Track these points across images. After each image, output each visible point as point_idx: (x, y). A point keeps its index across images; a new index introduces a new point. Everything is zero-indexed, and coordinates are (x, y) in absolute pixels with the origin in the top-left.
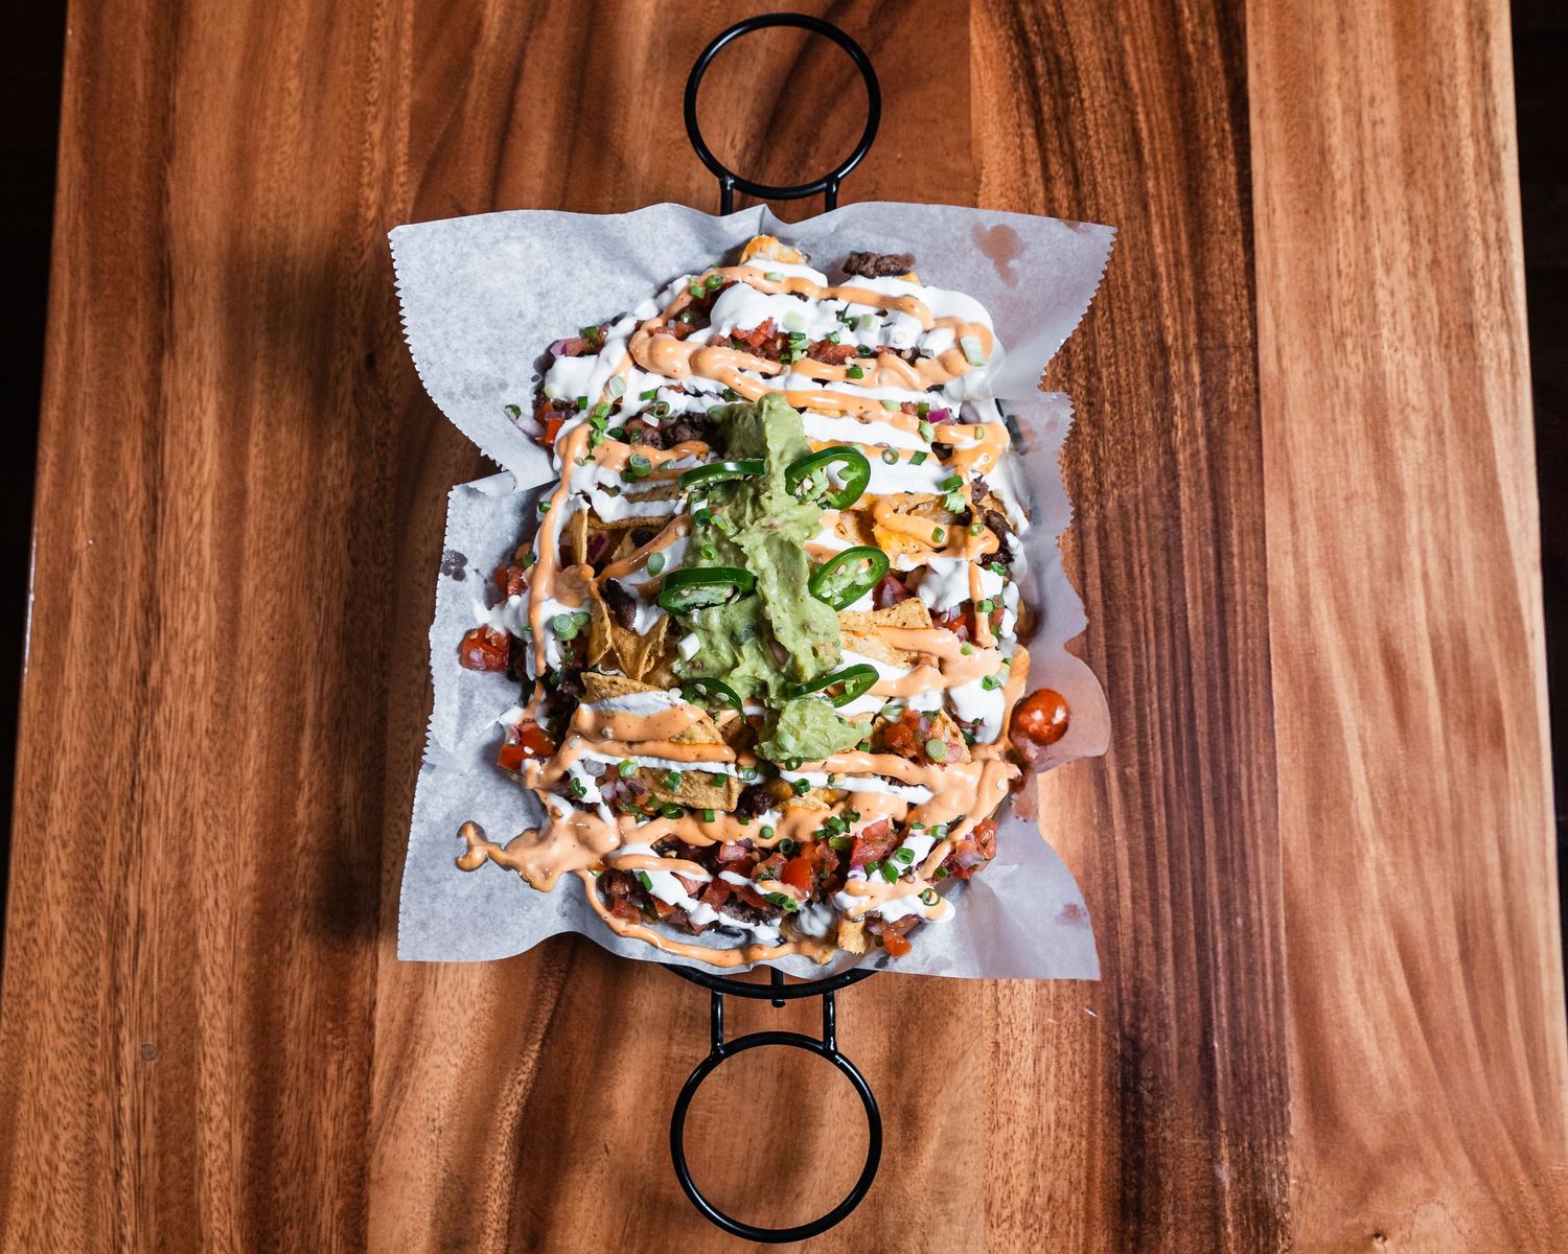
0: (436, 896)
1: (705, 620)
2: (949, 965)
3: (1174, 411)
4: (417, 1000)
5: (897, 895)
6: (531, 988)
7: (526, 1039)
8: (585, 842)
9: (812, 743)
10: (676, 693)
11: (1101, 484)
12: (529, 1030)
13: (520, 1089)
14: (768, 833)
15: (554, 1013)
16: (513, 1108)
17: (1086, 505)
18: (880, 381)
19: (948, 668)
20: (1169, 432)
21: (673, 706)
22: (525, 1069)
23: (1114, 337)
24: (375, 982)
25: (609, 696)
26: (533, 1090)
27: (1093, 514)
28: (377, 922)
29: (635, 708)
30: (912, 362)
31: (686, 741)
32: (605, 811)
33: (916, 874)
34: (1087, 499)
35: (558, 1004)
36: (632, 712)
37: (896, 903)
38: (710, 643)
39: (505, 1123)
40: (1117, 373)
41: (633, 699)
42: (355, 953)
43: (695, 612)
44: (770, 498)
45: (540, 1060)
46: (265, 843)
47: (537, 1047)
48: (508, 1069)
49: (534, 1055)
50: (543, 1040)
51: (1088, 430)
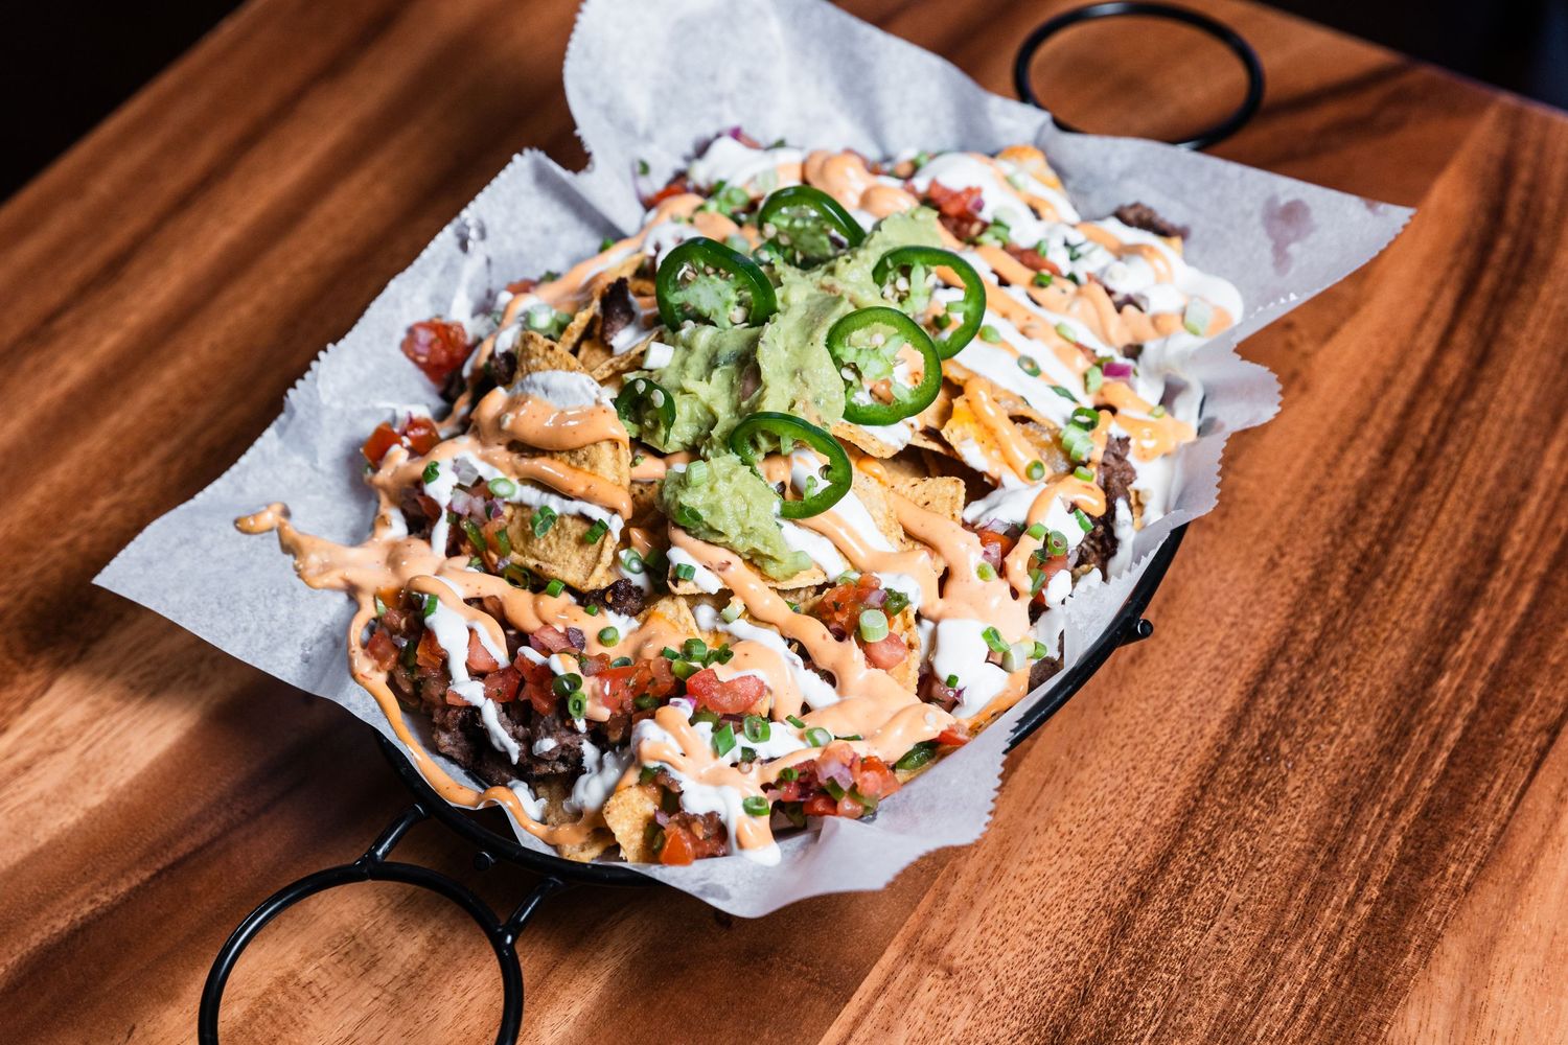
0: (187, 541)
1: (692, 335)
2: (727, 897)
3: (1468, 625)
4: (53, 752)
5: (716, 780)
6: (194, 810)
7: (140, 860)
8: (394, 560)
9: (726, 505)
10: (609, 393)
11: (1317, 654)
12: (152, 852)
13: (87, 909)
14: (609, 635)
15: (198, 850)
16: (62, 924)
17: (1281, 666)
18: (1068, 308)
19: (952, 587)
20: (1447, 644)
21: (598, 403)
22: (111, 891)
23: (1433, 521)
24: (25, 708)
25: (538, 369)
26: (100, 918)
27: (1286, 679)
28: (83, 652)
29: (557, 393)
30: (1119, 308)
31: (586, 467)
32: (442, 530)
33: (756, 766)
34: (1288, 661)
35: (210, 843)
36: (550, 401)
37: (709, 789)
38: (683, 364)
39: (37, 935)
40: (1415, 556)
41: (558, 378)
42: (30, 670)
43: (689, 325)
44: (848, 261)
45: (135, 891)
46: (35, 517)
47: (146, 875)
48: (92, 878)
49: (135, 882)
50: (159, 873)
51: (1338, 594)
